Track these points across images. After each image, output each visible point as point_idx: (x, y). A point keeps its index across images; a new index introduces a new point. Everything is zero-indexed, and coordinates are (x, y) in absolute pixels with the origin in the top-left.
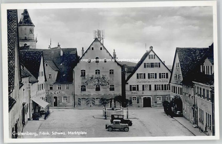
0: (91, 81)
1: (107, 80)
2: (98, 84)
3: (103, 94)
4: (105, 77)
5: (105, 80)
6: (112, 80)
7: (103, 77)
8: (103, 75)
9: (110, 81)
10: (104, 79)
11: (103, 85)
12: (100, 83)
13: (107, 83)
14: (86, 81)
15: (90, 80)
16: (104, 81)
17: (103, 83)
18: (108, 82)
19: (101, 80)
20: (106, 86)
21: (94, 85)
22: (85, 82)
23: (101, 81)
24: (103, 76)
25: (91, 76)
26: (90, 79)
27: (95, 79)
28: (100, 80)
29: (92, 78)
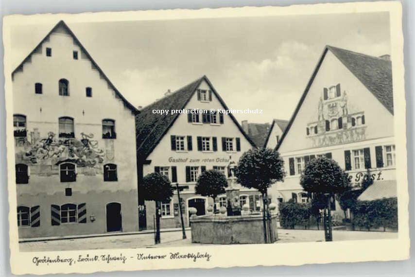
0: (45, 151)
1: (96, 150)
2: (68, 160)
3: (85, 191)
4: (90, 139)
5: (91, 148)
6: (109, 149)
7: (82, 141)
8: (82, 134)
9: (105, 152)
10: (86, 145)
11: (83, 164)
12: (76, 157)
13: (97, 160)
14: (28, 152)
15: (44, 147)
16: (86, 151)
17: (84, 157)
18: (98, 157)
19: (79, 148)
20: (92, 166)
21: (57, 164)
22: (27, 155)
23: (78, 151)
24: (85, 138)
25: (44, 135)
26: (42, 144)
27: (58, 146)
28: (75, 149)
29: (49, 141)
